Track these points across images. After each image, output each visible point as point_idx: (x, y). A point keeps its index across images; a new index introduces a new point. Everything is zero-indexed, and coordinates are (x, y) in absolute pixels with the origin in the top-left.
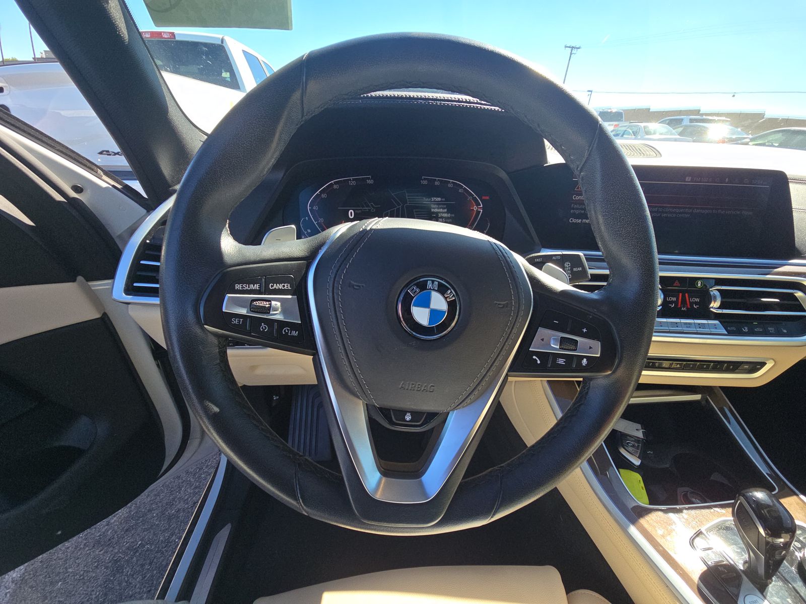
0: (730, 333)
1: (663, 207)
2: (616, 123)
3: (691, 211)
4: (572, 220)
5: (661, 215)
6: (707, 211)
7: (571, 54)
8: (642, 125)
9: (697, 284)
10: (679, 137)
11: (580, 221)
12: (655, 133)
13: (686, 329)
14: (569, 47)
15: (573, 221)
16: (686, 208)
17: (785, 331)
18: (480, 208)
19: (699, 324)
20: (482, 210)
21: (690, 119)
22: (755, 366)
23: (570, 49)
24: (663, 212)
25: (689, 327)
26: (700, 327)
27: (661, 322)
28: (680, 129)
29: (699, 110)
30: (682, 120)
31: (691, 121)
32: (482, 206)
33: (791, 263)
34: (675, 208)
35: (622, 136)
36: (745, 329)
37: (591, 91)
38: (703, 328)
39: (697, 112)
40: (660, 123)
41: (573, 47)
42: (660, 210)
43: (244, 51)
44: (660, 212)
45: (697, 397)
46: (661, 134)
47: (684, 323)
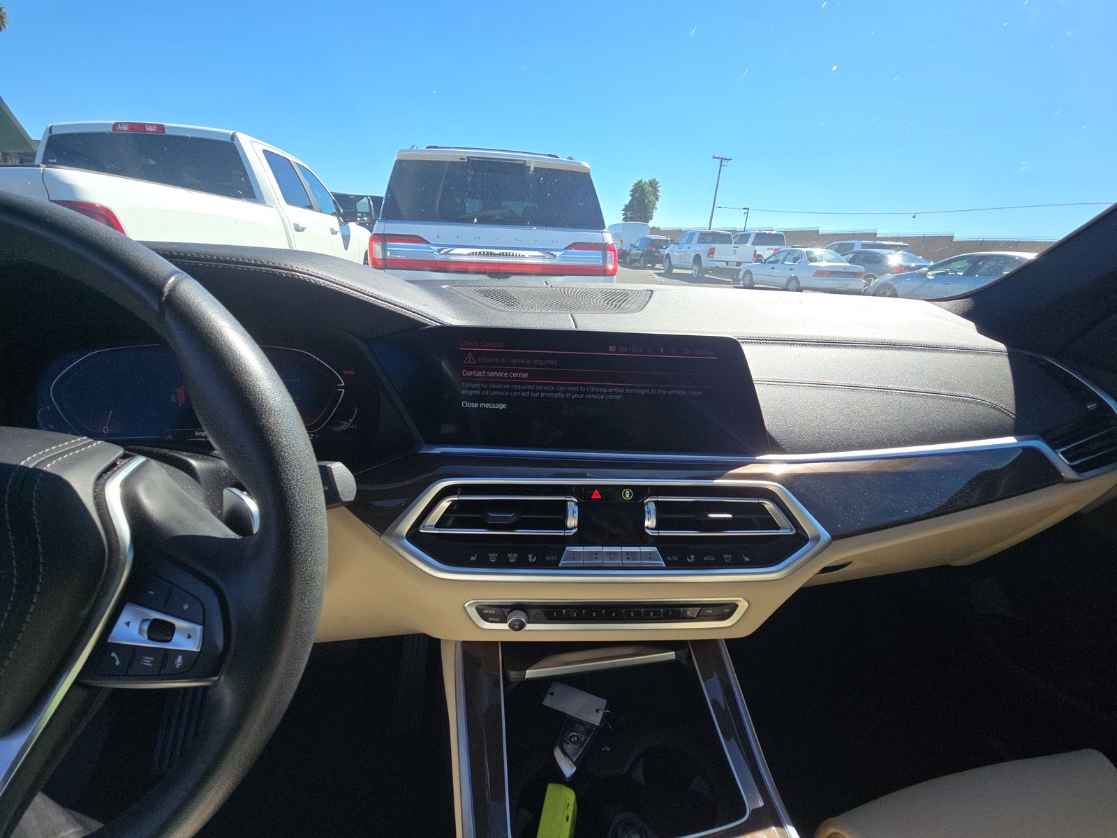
0: (671, 565)
1: (586, 386)
2: (776, 247)
3: (622, 391)
4: (465, 404)
5: (584, 396)
6: (644, 391)
7: (721, 166)
8: (805, 250)
9: (625, 495)
10: (848, 264)
11: (476, 405)
12: (821, 261)
13: (607, 562)
14: (718, 158)
15: (467, 405)
16: (616, 387)
17: (747, 559)
18: (341, 387)
19: (628, 553)
20: (343, 390)
21: (862, 244)
22: (725, 610)
23: (719, 161)
24: (586, 393)
25: (613, 559)
26: (628, 558)
27: (574, 553)
28: (851, 256)
29: (876, 234)
30: (853, 244)
31: (864, 246)
32: (343, 384)
33: (760, 460)
34: (600, 386)
35: (783, 263)
36: (690, 558)
37: (748, 209)
38: (632, 560)
39: (873, 236)
40: (827, 249)
41: (722, 159)
42: (582, 389)
43: (265, 152)
44: (582, 393)
45: (671, 655)
46: (828, 261)
47: (607, 552)
